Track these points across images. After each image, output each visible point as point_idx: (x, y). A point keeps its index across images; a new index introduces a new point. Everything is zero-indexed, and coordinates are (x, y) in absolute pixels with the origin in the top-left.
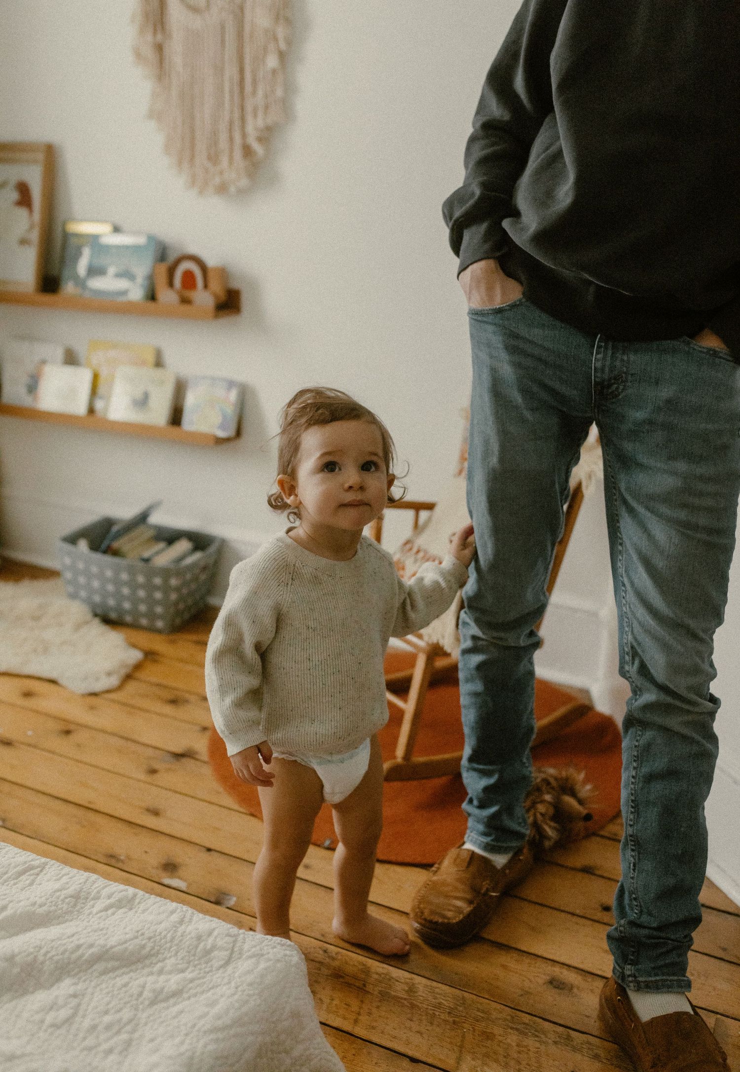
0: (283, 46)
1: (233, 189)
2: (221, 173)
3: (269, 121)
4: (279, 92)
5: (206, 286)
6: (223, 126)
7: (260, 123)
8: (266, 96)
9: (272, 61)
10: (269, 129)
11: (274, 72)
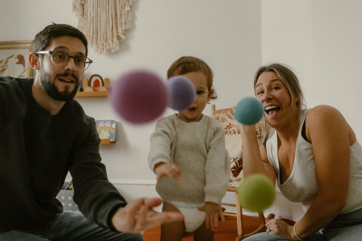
0: (131, 3)
1: (113, 51)
2: (109, 45)
3: (127, 28)
4: (130, 19)
5: (103, 85)
6: (109, 30)
7: (123, 28)
8: (125, 20)
9: (127, 8)
10: (126, 30)
11: (128, 11)
